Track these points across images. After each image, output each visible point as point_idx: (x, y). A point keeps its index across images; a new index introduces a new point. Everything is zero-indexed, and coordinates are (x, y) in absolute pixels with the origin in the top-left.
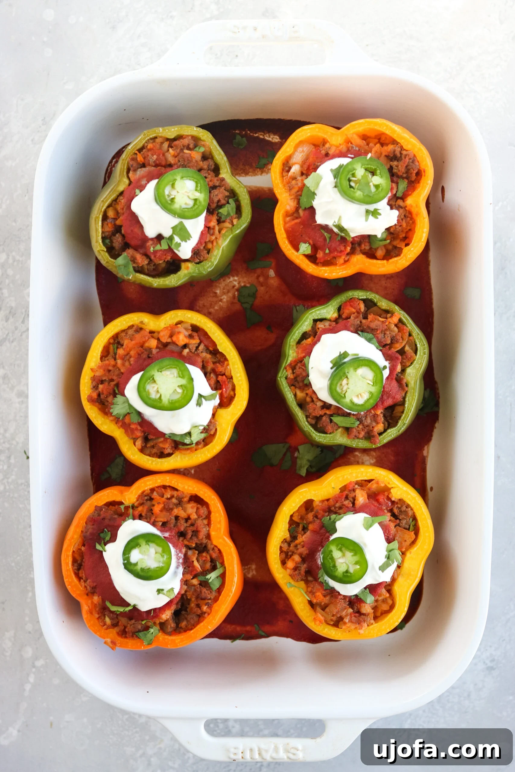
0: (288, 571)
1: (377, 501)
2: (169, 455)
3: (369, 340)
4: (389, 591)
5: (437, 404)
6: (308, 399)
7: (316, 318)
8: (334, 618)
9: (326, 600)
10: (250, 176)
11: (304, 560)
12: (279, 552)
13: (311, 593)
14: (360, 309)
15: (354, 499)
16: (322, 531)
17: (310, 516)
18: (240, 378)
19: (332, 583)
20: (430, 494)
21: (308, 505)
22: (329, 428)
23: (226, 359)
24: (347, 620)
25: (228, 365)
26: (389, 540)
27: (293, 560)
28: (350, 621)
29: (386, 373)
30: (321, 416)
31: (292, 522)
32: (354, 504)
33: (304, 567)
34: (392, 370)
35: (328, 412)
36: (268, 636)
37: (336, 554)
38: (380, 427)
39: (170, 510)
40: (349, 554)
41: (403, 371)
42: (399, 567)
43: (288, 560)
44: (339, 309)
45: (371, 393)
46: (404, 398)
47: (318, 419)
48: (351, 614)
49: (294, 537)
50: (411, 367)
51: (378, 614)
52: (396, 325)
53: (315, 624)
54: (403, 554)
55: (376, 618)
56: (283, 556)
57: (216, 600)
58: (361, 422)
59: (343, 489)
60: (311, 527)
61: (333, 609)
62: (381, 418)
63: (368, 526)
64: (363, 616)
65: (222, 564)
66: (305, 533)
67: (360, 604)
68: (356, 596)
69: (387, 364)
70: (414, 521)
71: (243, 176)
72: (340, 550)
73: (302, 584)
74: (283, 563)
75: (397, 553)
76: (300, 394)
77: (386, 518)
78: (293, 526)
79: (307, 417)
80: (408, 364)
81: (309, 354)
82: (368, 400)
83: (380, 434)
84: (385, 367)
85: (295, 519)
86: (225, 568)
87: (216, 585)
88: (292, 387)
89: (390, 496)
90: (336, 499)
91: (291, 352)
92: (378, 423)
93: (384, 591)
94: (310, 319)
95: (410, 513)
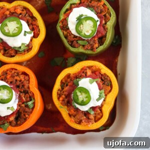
0: (60, 101)
1: (95, 74)
2: (14, 56)
3: (92, 11)
4: (101, 110)
5: (121, 41)
6: (68, 35)
8: (78, 120)
9: (75, 113)
11: (66, 97)
12: (56, 94)
13: (69, 110)
15: (86, 73)
16: (74, 85)
17: (69, 80)
18: (42, 26)
19: (78, 106)
20: (119, 76)
21: (68, 76)
22: (77, 45)
23: (37, 20)
24: (83, 121)
25: (37, 22)
26: (100, 89)
27: (62, 97)
28: (85, 121)
29: (98, 23)
30: (73, 41)
31: (62, 82)
32: (86, 75)
33: (66, 100)
34: (101, 22)
35: (76, 39)
36: (56, 132)
37: (79, 94)
38: (97, 45)
39: (13, 77)
40: (84, 94)
41: (106, 24)
42: (104, 100)
45: (92, 31)
46: (106, 34)
47: (72, 42)
48: (85, 119)
49: (63, 89)
50: (109, 22)
51: (97, 120)
52: (103, 6)
53: (71, 123)
54: (106, 95)
55: (96, 121)
56: (59, 96)
57: (31, 112)
58: (89, 43)
59: (82, 69)
60: (69, 84)
61: (78, 117)
62: (97, 42)
63: (91, 83)
64: (90, 120)
65: (34, 99)
66: (67, 86)
67: (89, 115)
68: (87, 111)
69: (99, 19)
70: (110, 83)
72: (80, 92)
73: (66, 107)
74: (59, 99)
75: (103, 94)
76: (65, 33)
77: (99, 80)
79: (68, 42)
80: (107, 20)
81: (68, 16)
82: (91, 34)
83: (97, 48)
84: (98, 21)
85: (63, 81)
87: (31, 106)
88: (62, 30)
89: (100, 72)
90: (79, 73)
91: (62, 16)
92: (95, 44)
93: (98, 110)
94: (69, 4)
95: (109, 79)
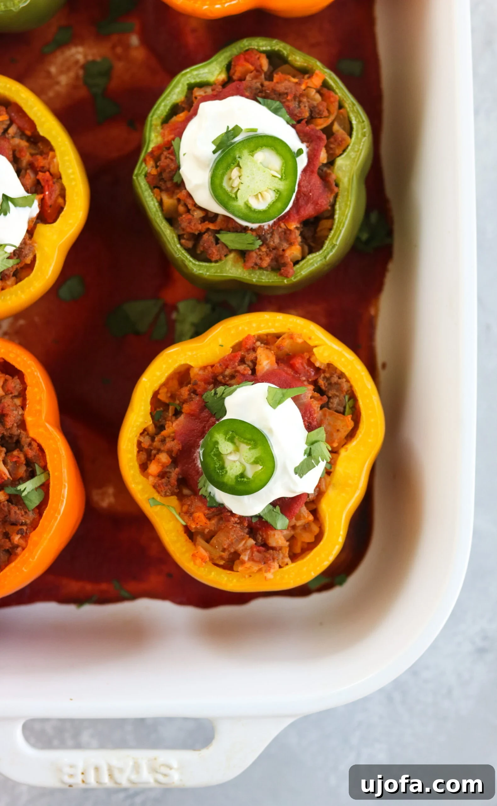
0: (151, 479)
1: (292, 367)
3: (276, 111)
4: (315, 512)
5: (390, 233)
6: (181, 209)
7: (193, 81)
8: (225, 555)
9: (212, 525)
11: (175, 461)
12: (135, 450)
13: (188, 513)
14: (261, 66)
15: (255, 362)
16: (205, 414)
17: (185, 392)
18: (72, 176)
19: (221, 497)
21: (182, 374)
22: (214, 251)
23: (52, 149)
24: (245, 557)
25: (54, 157)
26: (310, 427)
27: (159, 461)
28: (251, 559)
29: (302, 162)
30: (200, 235)
31: (155, 401)
32: (254, 371)
33: (175, 473)
34: (312, 157)
35: (211, 226)
36: (134, 597)
37: (225, 447)
38: (295, 251)
40: (245, 448)
41: (331, 163)
42: (328, 472)
43: (151, 463)
44: (229, 68)
45: (277, 191)
46: (333, 206)
47: (197, 238)
48: (252, 548)
49: (159, 427)
50: (343, 156)
51: (298, 550)
52: (318, 92)
53: (195, 564)
54: (334, 452)
55: (294, 557)
56: (144, 456)
57: (34, 525)
58: (265, 242)
59: (238, 347)
60: (186, 408)
61: (223, 540)
62: (297, 237)
63: (275, 403)
64: (271, 551)
65: (44, 467)
66: (177, 418)
67: (266, 531)
68: (259, 517)
69: (304, 147)
70: (351, 401)
72: (231, 440)
73: (174, 500)
74: (144, 467)
75: (324, 448)
76: (168, 201)
77: (307, 391)
78: (158, 410)
79: (180, 237)
80: (338, 152)
81: (180, 135)
82: (274, 203)
83: (296, 263)
84: (300, 152)
85: (163, 397)
86: (49, 474)
87: (34, 501)
88: (156, 190)
89: (312, 360)
90: (225, 362)
91: (153, 135)
92: (291, 244)
93: (304, 511)
94: (183, 84)
95: (345, 387)
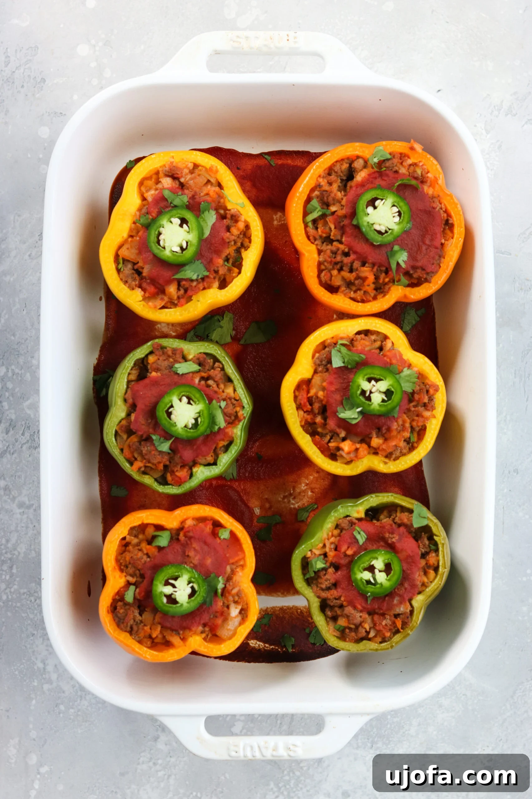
0: (243, 220)
1: (156, 288)
2: (359, 333)
5: (95, 382)
6: (222, 386)
7: (214, 467)
8: (198, 172)
9: (205, 190)
10: (279, 607)
12: (252, 238)
13: (220, 197)
14: (171, 475)
15: (179, 289)
17: (222, 273)
18: (289, 408)
20: (102, 294)
21: (223, 285)
22: (202, 359)
23: (302, 427)
24: (186, 171)
25: (301, 422)
27: (238, 229)
28: (182, 170)
30: (210, 370)
31: (240, 268)
32: (179, 284)
35: (203, 374)
36: (262, 155)
38: (151, 359)
39: (358, 278)
41: (128, 415)
43: (243, 230)
44: (191, 476)
46: (128, 388)
47: (213, 368)
48: (182, 176)
49: (238, 251)
50: (120, 419)
51: (154, 177)
52: (136, 459)
53: (217, 167)
55: (157, 173)
56: (247, 234)
57: (312, 190)
59: (189, 299)
60: (220, 262)
62: (151, 368)
64: (170, 174)
65: (306, 226)
66: (227, 257)
67: (172, 187)
70: (119, 268)
71: (285, 606)
73: (229, 206)
74: (247, 227)
76: (230, 392)
78: (239, 263)
79: (223, 369)
80: (124, 422)
83: (151, 353)
85: (236, 270)
86: (304, 222)
87: (315, 203)
88: (238, 398)
89: (143, 293)
90: (196, 289)
91: (239, 433)
92: (154, 363)
93: (149, 199)
94: (220, 465)
95: (123, 276)
